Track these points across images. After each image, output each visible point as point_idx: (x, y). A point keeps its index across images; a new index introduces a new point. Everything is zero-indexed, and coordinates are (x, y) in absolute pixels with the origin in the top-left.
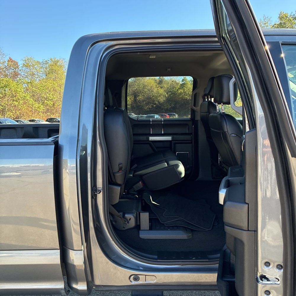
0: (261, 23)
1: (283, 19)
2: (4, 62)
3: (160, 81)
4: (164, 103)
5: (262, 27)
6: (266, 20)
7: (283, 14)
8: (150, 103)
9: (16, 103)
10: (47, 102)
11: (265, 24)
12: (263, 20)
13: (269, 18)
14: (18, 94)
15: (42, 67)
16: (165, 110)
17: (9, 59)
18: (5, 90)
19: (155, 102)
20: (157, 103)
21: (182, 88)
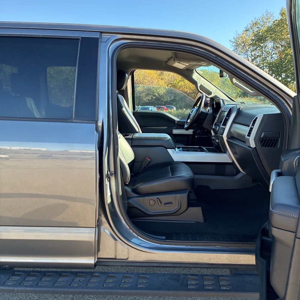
0: (263, 18)
1: (284, 15)
4: (164, 95)
5: (264, 22)
6: (268, 16)
7: (284, 10)
8: (150, 94)
11: (267, 19)
12: (265, 15)
13: (271, 13)
16: (164, 102)
19: (155, 93)
20: (157, 94)
21: (182, 81)
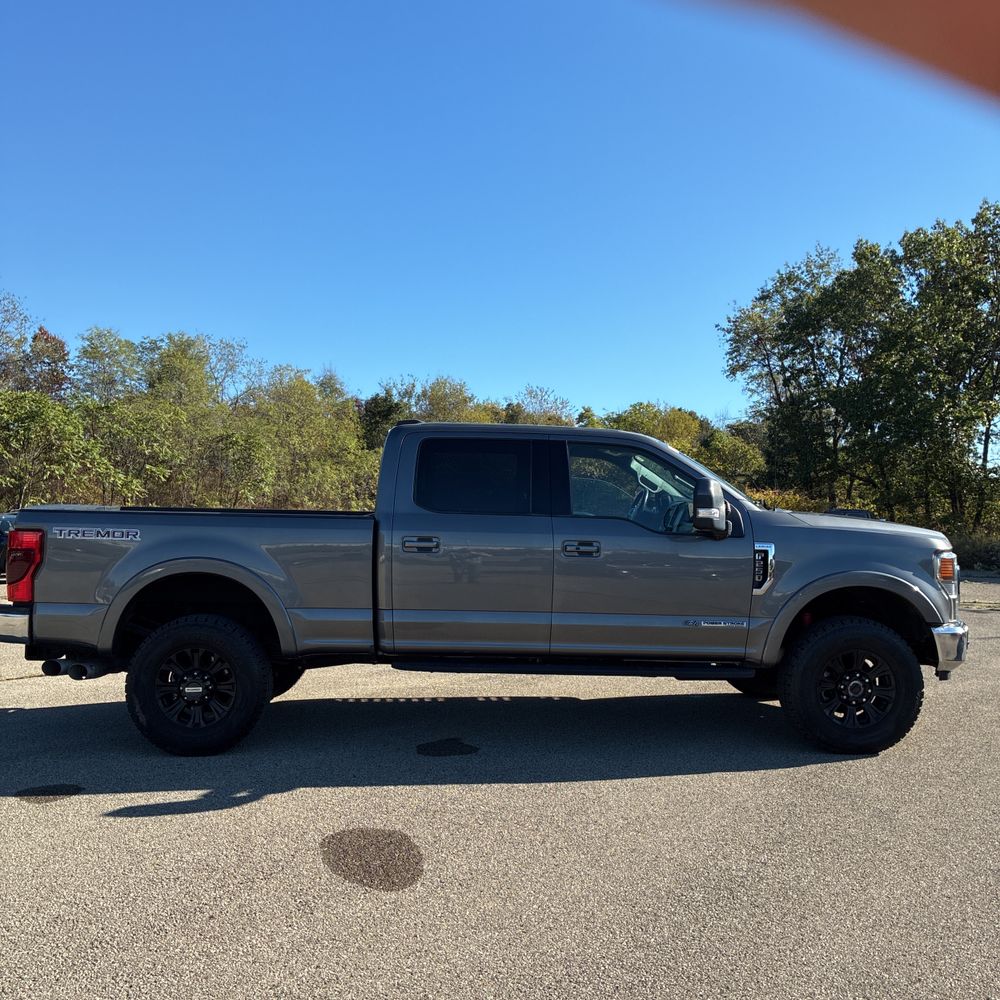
0: (810, 264)
2: (23, 341)
3: (512, 416)
5: (813, 274)
6: (823, 257)
7: (865, 246)
9: (59, 470)
10: (154, 469)
11: (821, 267)
12: (814, 257)
14: (66, 443)
15: (140, 359)
17: (37, 331)
18: (27, 429)
